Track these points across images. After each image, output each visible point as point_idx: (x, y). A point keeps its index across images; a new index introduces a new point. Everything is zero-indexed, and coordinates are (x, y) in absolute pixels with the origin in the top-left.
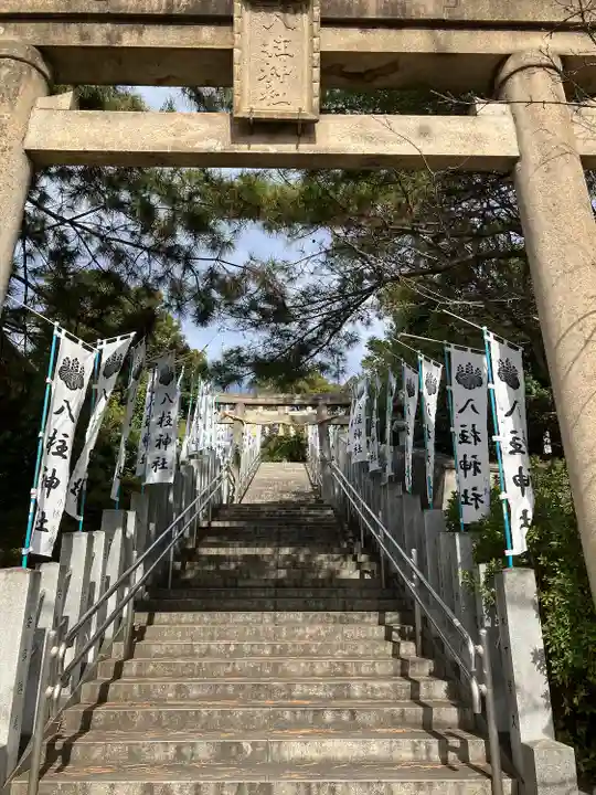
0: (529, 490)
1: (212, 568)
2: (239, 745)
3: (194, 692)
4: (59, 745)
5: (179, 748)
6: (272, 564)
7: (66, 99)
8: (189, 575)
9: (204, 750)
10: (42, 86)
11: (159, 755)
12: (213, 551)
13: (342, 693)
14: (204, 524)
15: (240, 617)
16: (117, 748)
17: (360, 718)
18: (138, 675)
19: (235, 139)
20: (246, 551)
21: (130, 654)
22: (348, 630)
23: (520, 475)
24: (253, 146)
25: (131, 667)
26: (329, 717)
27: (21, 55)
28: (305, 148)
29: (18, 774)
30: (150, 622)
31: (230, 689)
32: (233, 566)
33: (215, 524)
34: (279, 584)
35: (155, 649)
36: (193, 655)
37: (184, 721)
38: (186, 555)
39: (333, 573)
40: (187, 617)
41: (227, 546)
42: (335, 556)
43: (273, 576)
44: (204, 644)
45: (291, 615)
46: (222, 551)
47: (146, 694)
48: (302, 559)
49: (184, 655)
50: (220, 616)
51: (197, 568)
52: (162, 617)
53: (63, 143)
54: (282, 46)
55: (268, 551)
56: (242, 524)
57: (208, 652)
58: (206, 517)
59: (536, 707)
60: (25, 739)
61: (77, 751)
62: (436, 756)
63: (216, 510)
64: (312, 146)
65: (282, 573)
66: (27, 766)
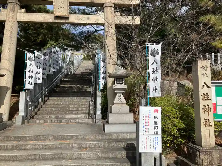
0: (104, 79)
1: (62, 89)
2: (59, 116)
3: (54, 110)
4: (32, 116)
5: (50, 117)
6: (74, 88)
7: (24, 10)
8: (57, 90)
9: (53, 117)
10: (19, 7)
11: (47, 117)
12: (63, 85)
13: (78, 110)
14: (63, 79)
15: (65, 98)
16: (40, 117)
17: (79, 113)
18: (45, 108)
19: (54, 20)
20: (70, 85)
21: (44, 104)
22: (83, 100)
23: (103, 77)
24: (58, 21)
25: (44, 106)
26: (74, 113)
27: (15, 2)
28: (67, 21)
29: (26, 119)
30: (48, 99)
31: (59, 109)
32: (66, 89)
33: (65, 79)
34: (74, 92)
35: (48, 104)
36: (55, 104)
37: (51, 113)
38: (57, 86)
39: (86, 90)
40: (55, 98)
41: (66, 84)
42: (88, 87)
43: (74, 91)
44: (57, 103)
45: (74, 98)
46: (65, 86)
47: (46, 110)
48: (81, 87)
49: (53, 105)
50: (61, 98)
51: (59, 89)
52: (50, 98)
53: (24, 19)
54: (62, 2)
55: (74, 85)
56: (71, 79)
57: (57, 104)
58: (63, 77)
59: (99, 110)
60: (26, 116)
61: (34, 117)
62: (88, 117)
63: (66, 76)
64: (68, 21)
65: (76, 90)
66: (27, 119)
